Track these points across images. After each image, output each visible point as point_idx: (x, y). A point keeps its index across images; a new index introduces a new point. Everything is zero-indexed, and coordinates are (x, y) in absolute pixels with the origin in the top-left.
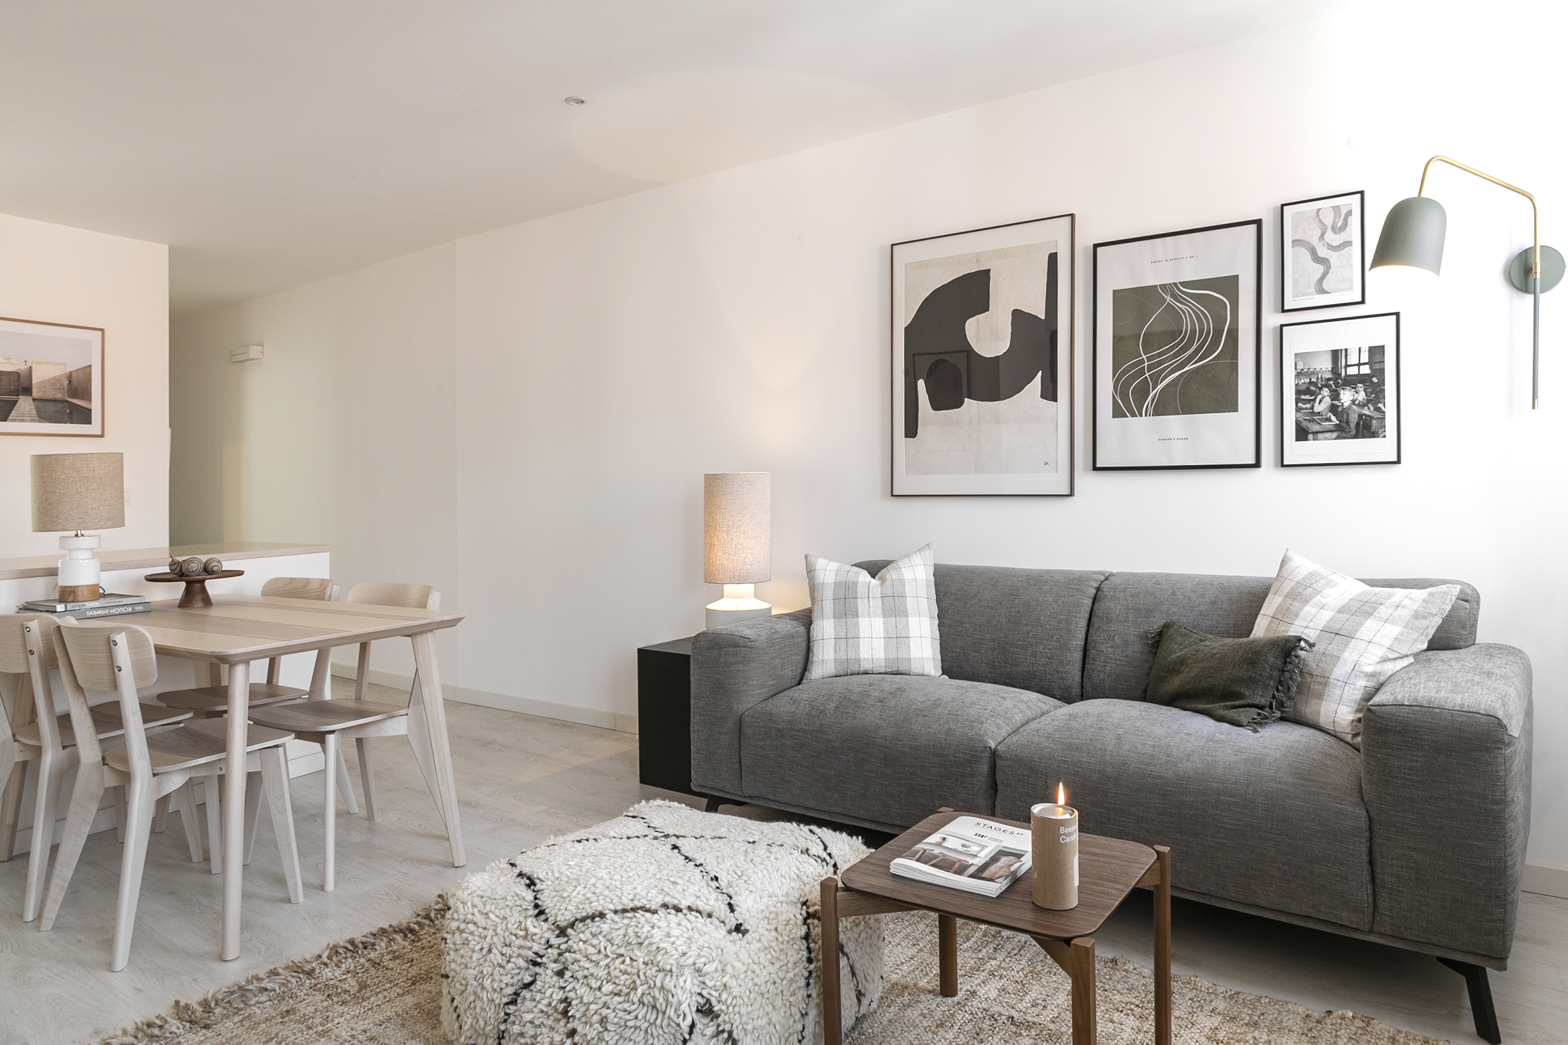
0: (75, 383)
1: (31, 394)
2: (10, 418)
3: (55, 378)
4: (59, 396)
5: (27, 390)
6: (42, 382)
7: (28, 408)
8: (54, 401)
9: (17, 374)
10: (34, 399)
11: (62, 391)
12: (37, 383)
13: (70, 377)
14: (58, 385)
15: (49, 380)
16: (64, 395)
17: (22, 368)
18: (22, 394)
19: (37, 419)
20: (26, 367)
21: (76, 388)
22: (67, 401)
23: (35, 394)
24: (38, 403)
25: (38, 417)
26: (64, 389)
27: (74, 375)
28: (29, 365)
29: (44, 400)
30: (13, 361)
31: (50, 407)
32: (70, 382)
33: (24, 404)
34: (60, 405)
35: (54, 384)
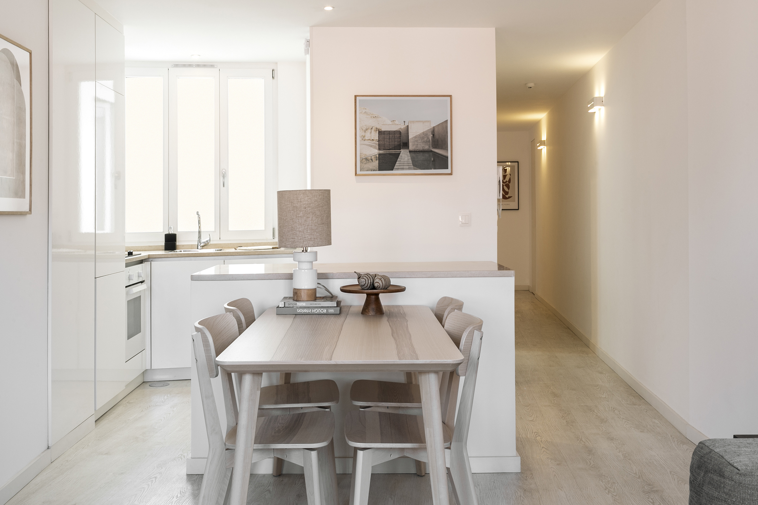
0: (437, 136)
1: (408, 148)
2: (395, 167)
3: (423, 133)
4: (426, 147)
5: (406, 145)
6: (415, 137)
7: (406, 159)
8: (423, 152)
9: (399, 132)
10: (410, 152)
11: (428, 143)
12: (412, 138)
13: (433, 131)
14: (426, 139)
15: (420, 135)
16: (429, 146)
17: (402, 127)
18: (403, 148)
19: (412, 167)
20: (405, 126)
21: (438, 140)
22: (431, 151)
23: (411, 147)
24: (413, 155)
25: (413, 165)
26: (429, 141)
27: (436, 129)
28: (406, 124)
29: (417, 151)
30: (397, 122)
31: (421, 157)
32: (433, 135)
33: (405, 156)
34: (427, 155)
35: (423, 138)
